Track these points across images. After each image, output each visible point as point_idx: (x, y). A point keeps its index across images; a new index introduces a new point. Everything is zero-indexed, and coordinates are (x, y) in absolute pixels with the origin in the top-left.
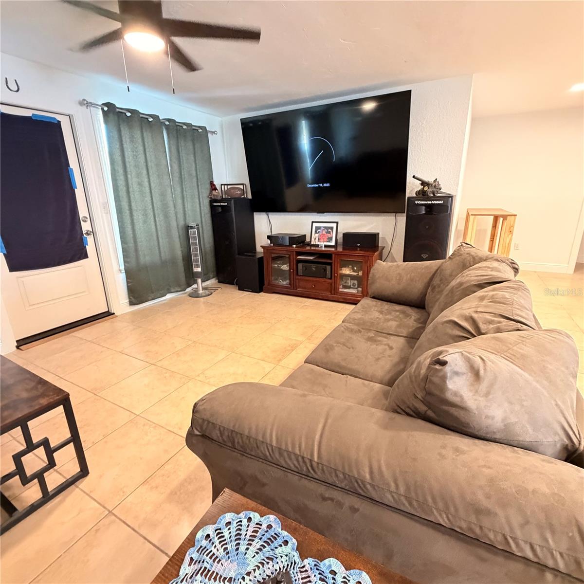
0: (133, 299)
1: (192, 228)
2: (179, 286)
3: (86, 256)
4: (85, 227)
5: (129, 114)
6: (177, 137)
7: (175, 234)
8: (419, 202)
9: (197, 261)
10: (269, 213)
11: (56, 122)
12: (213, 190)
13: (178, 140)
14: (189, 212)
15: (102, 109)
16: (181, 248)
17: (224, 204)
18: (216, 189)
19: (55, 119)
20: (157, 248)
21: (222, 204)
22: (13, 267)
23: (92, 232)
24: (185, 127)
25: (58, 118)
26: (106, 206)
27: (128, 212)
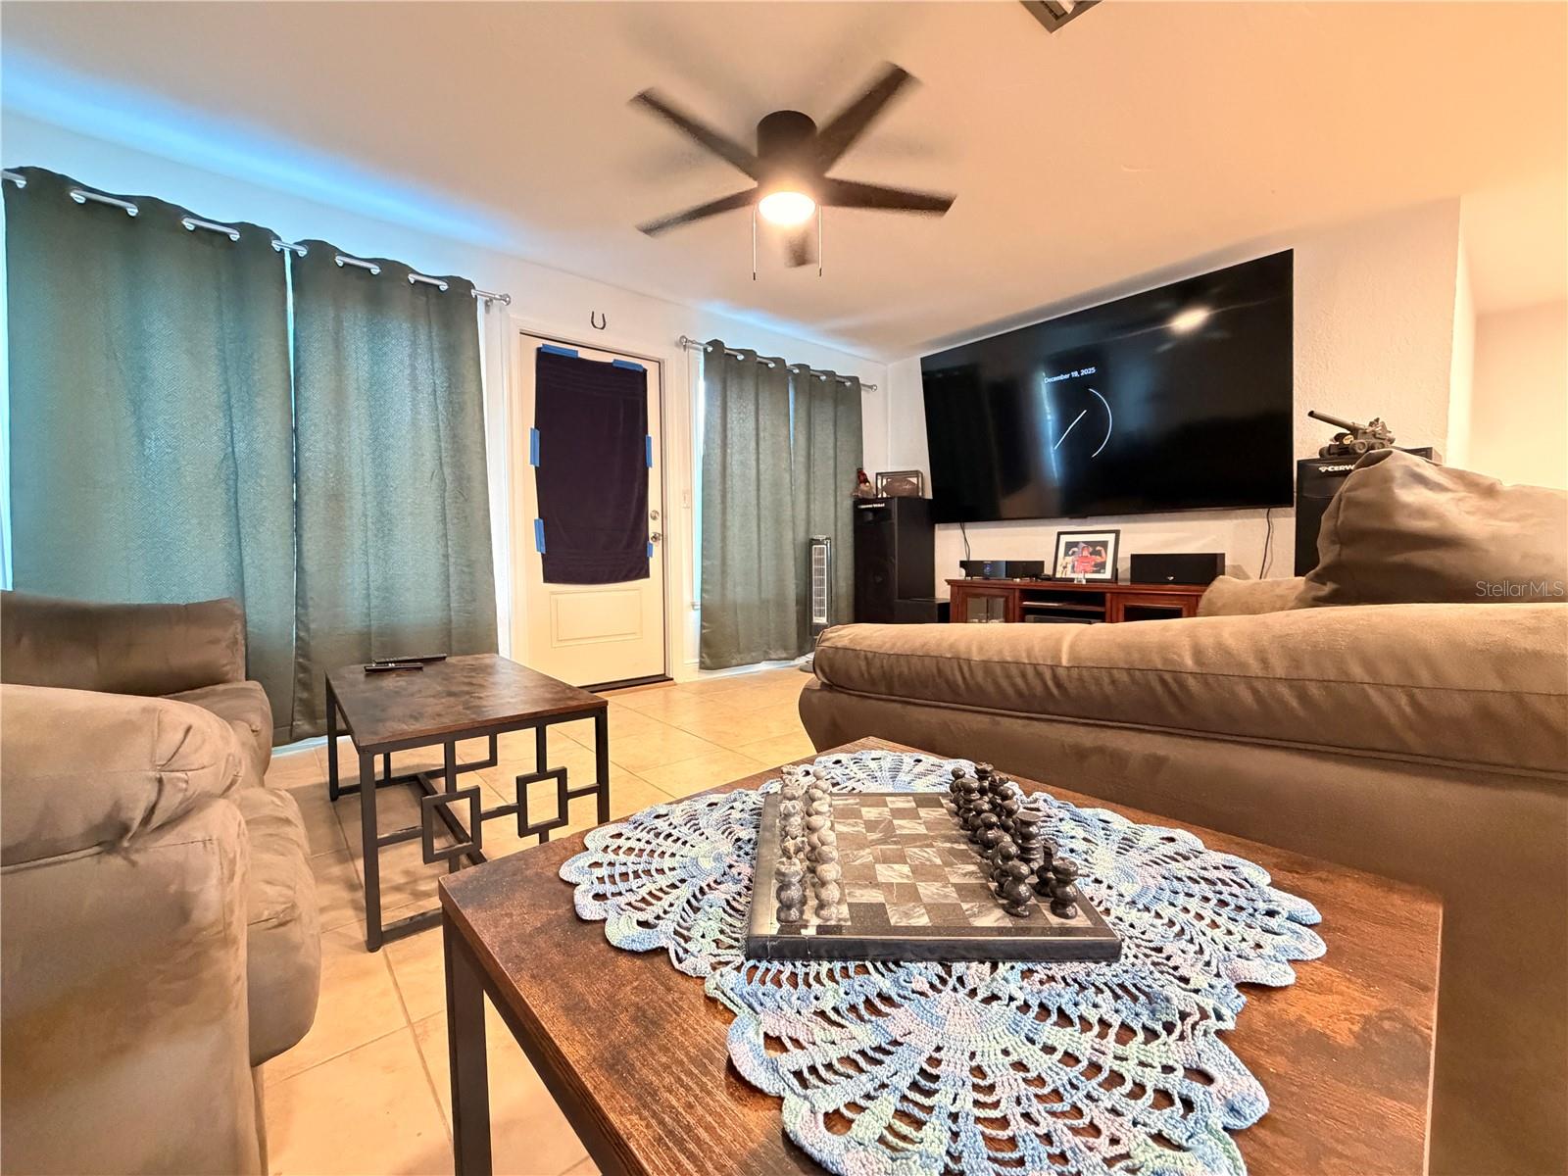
0: (707, 661)
1: (819, 542)
2: (785, 648)
3: (646, 575)
4: (654, 527)
5: (741, 357)
6: (810, 394)
7: (789, 551)
8: (1330, 469)
9: (821, 603)
10: (967, 525)
11: (641, 370)
12: (861, 482)
13: (810, 398)
14: (817, 517)
15: (705, 350)
16: (796, 579)
17: (879, 505)
18: (866, 481)
19: (640, 366)
20: (756, 574)
21: (875, 505)
22: (550, 576)
23: (662, 537)
24: (823, 378)
25: (645, 364)
26: (687, 494)
27: (719, 507)
